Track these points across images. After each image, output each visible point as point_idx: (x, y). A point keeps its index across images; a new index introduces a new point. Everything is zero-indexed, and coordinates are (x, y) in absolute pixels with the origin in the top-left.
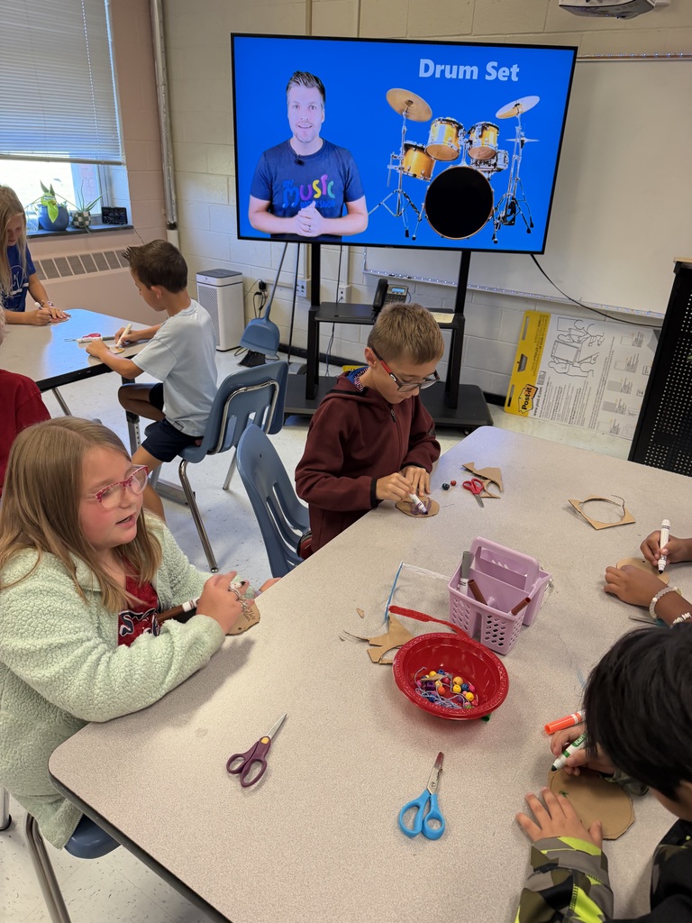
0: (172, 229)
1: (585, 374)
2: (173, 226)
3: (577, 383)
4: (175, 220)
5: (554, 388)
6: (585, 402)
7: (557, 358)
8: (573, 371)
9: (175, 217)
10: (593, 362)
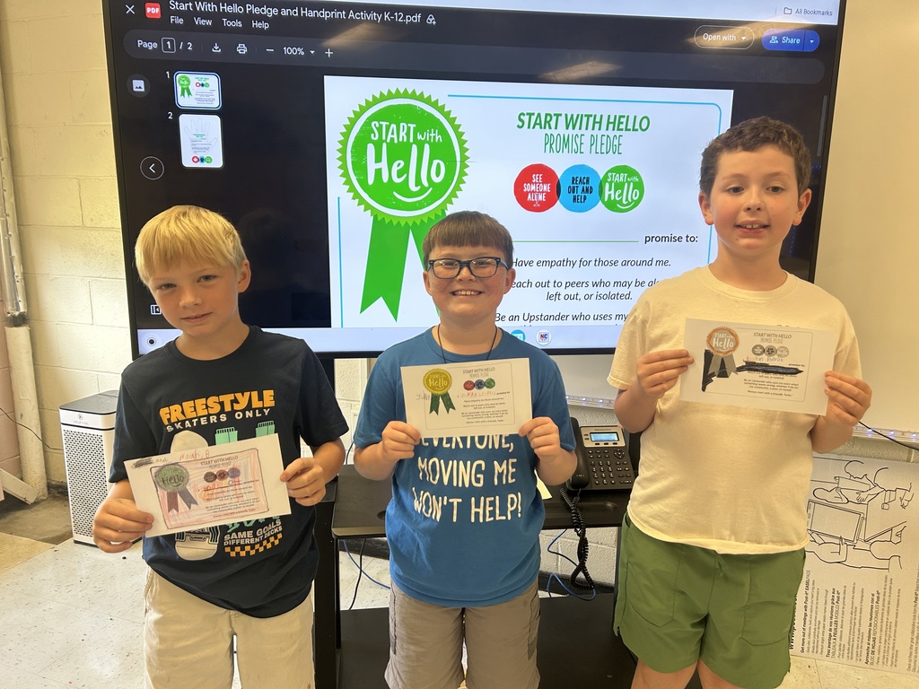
0: (17, 325)
1: (884, 564)
2: (19, 321)
3: (871, 583)
4: (22, 310)
5: (822, 594)
6: (892, 618)
7: (818, 534)
8: (855, 557)
9: (21, 305)
10: (896, 539)
